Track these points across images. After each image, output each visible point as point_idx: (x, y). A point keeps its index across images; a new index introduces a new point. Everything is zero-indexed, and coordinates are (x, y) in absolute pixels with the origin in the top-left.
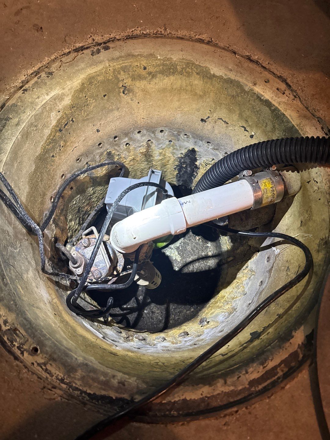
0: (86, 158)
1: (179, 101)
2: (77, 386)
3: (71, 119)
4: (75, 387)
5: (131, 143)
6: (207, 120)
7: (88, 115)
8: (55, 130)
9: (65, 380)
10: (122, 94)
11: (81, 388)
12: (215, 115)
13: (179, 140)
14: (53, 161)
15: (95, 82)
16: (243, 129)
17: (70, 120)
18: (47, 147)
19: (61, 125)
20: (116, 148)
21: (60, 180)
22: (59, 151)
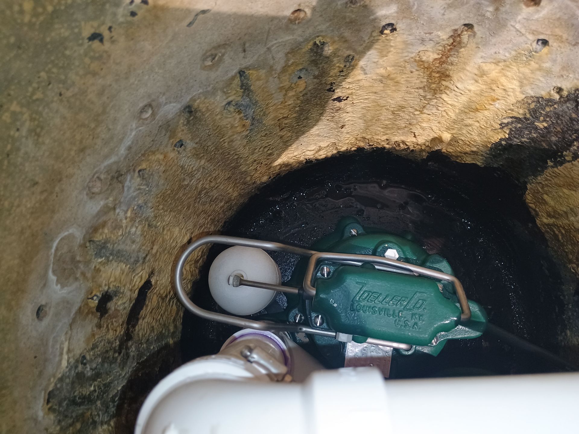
0: (242, 54)
5: (398, 26)
14: (100, 58)
21: (134, 125)
22: (130, 18)
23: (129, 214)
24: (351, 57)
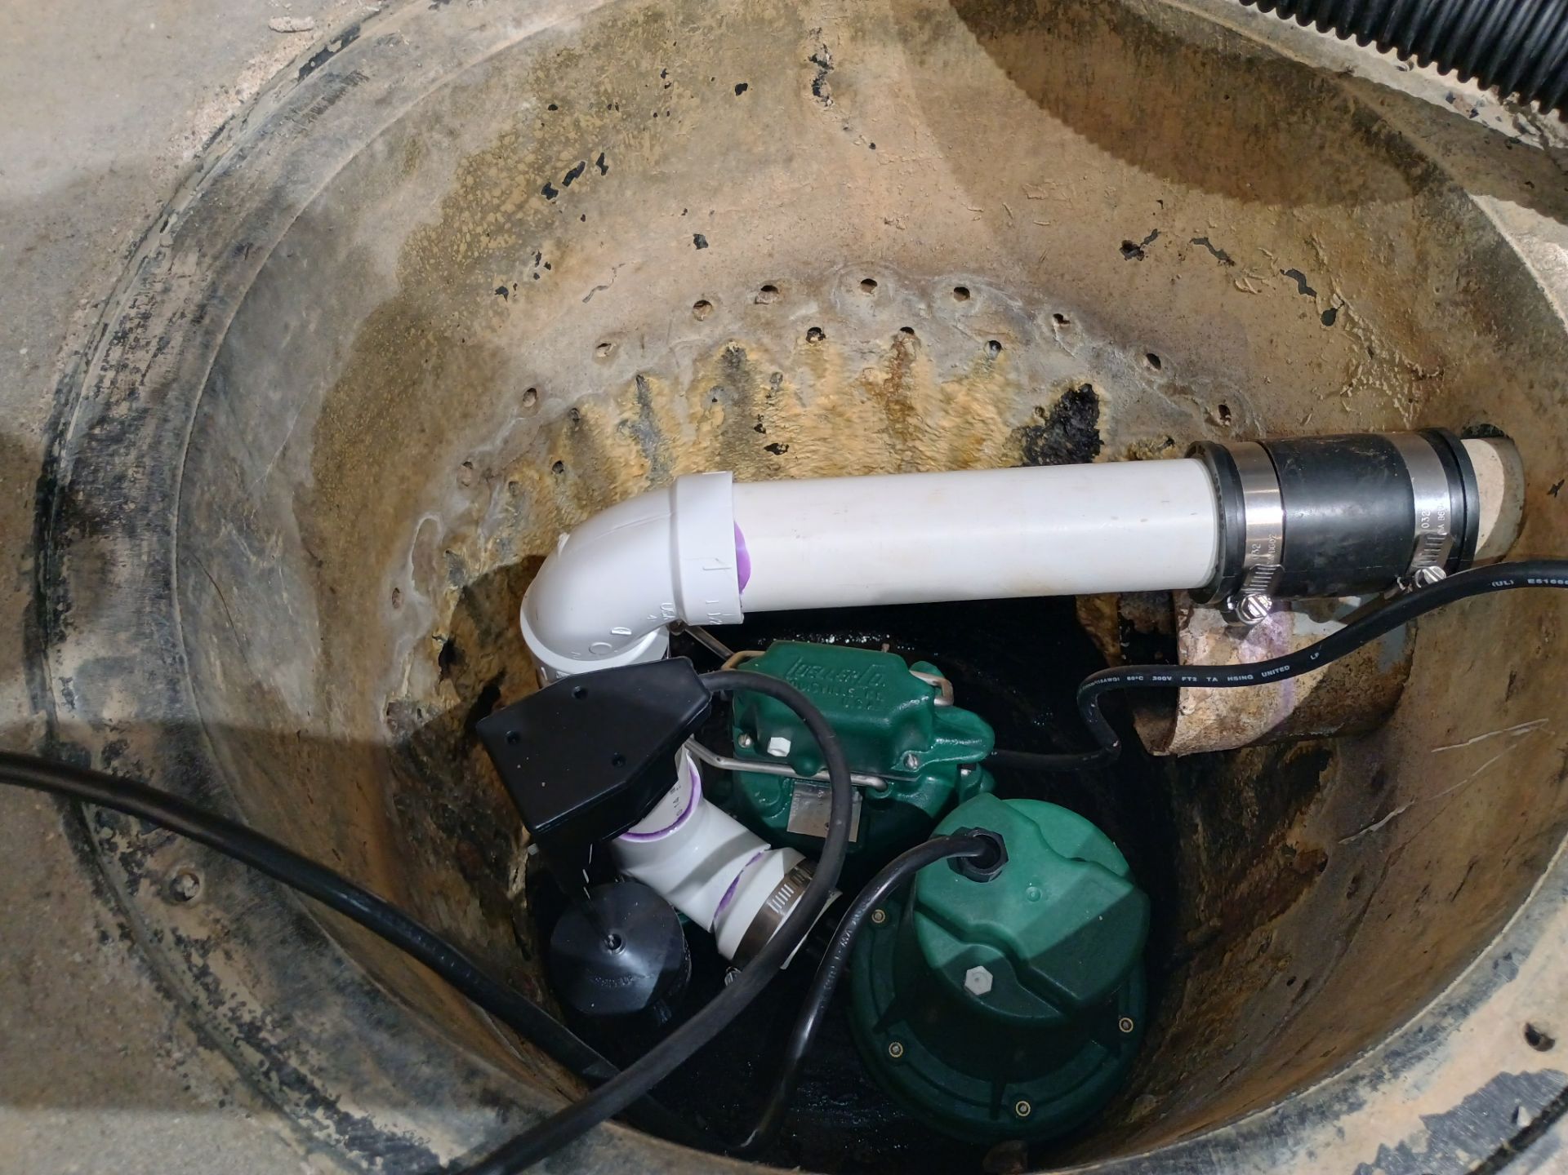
0: (640, 351)
1: (1034, 152)
2: (304, 1070)
3: (595, 157)
4: (295, 1070)
5: (827, 331)
6: (1145, 250)
7: (665, 158)
8: (528, 181)
9: (263, 1035)
10: (808, 94)
11: (318, 1083)
12: (1179, 225)
13: (1028, 343)
14: (502, 314)
15: (709, 21)
16: (1294, 283)
17: (590, 161)
18: (484, 239)
19: (555, 168)
20: (766, 340)
21: (515, 410)
22: (533, 280)
23: (490, 546)
24: (778, 377)
